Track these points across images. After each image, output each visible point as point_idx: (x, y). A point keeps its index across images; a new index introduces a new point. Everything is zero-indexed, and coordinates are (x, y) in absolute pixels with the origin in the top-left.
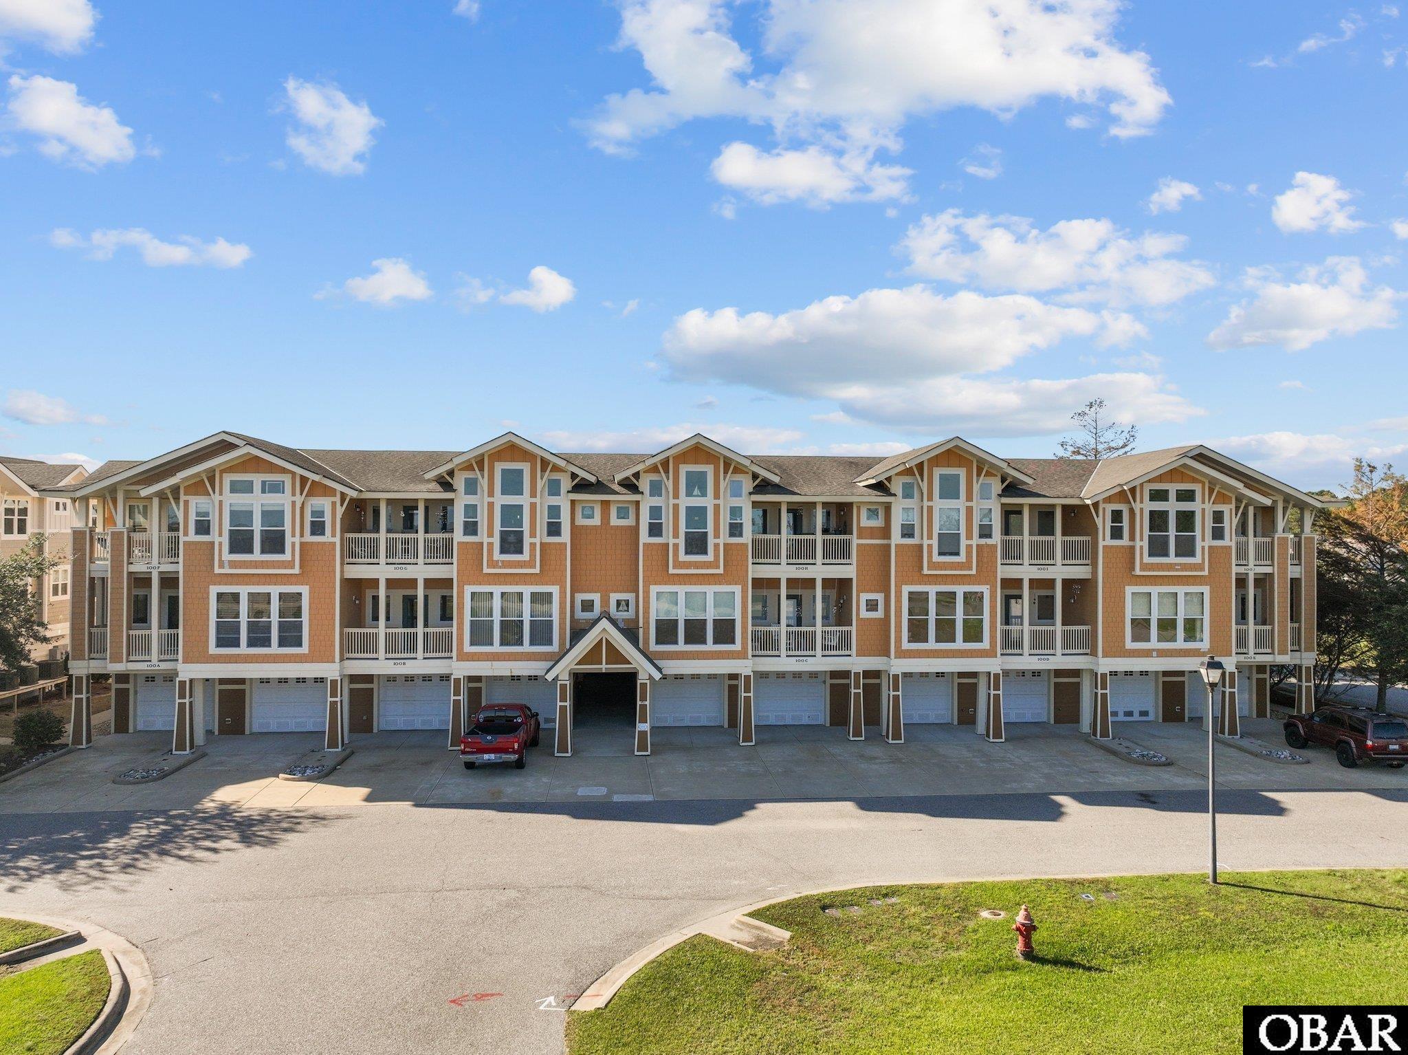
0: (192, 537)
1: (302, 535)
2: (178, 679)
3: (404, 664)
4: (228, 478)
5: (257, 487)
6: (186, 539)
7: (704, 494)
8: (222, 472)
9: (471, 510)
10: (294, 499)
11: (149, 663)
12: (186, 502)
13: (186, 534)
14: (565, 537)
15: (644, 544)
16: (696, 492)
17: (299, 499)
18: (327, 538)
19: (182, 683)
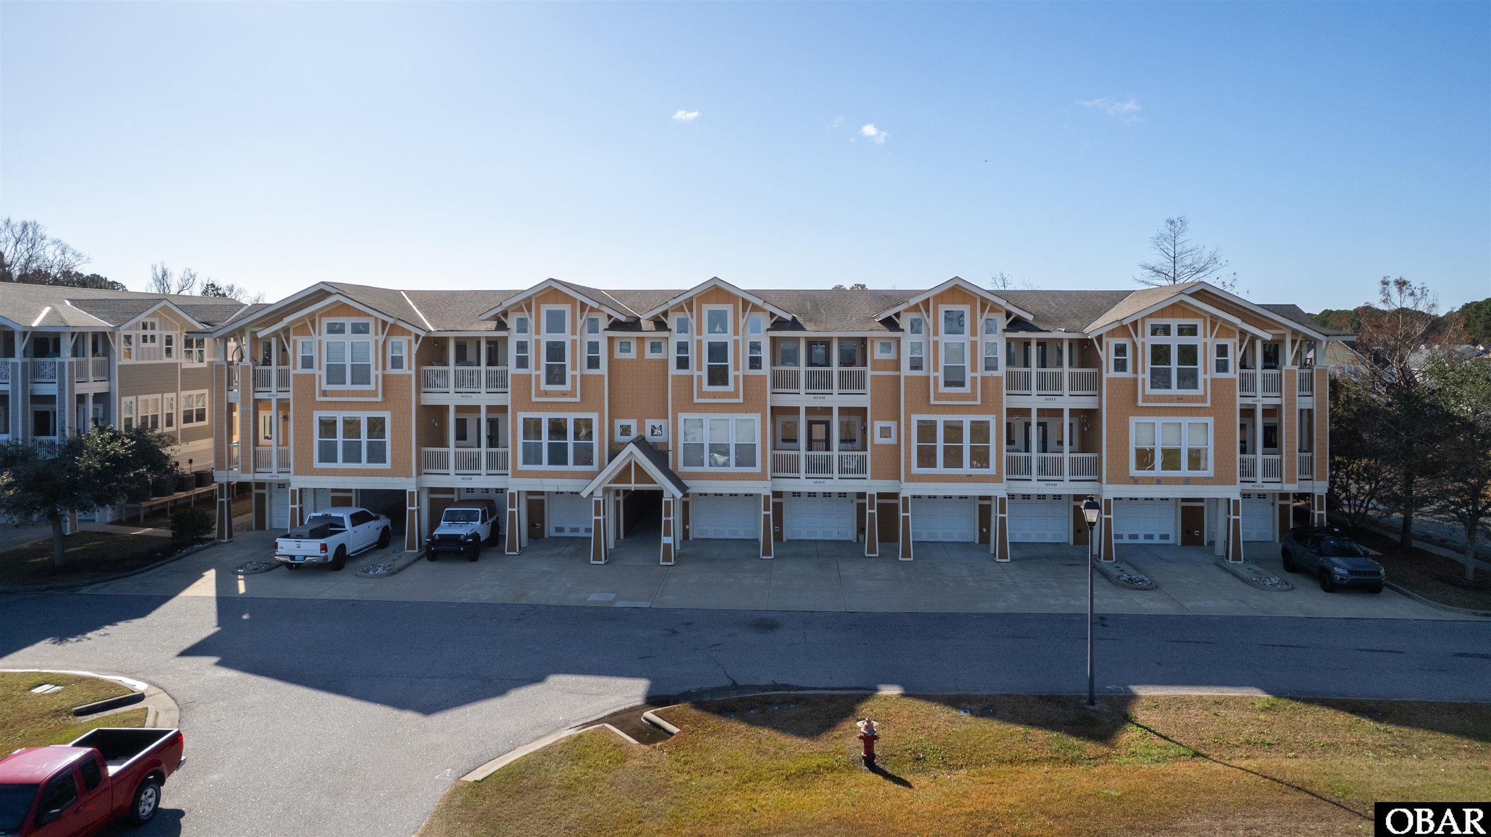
0: (300, 370)
1: (384, 368)
2: (290, 488)
3: (471, 479)
4: (326, 321)
5: (348, 329)
6: (296, 372)
7: (725, 331)
8: (321, 316)
9: (522, 346)
10: (377, 338)
11: (270, 474)
12: (295, 342)
13: (295, 368)
14: (603, 369)
15: (673, 376)
16: (718, 329)
17: (381, 338)
18: (404, 371)
19: (294, 492)
